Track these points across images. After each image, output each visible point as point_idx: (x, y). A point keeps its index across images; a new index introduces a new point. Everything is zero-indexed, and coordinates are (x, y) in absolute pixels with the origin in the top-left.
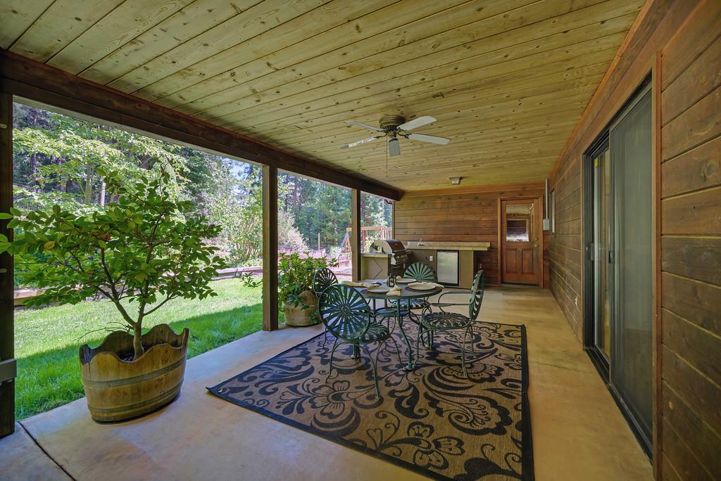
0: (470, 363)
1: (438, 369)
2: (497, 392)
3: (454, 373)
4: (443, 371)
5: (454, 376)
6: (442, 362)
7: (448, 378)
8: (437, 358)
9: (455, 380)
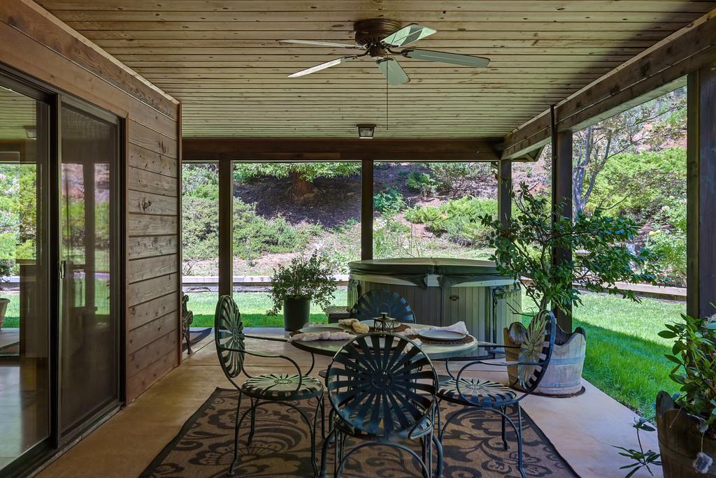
0: (241, 462)
1: (290, 447)
2: (207, 434)
3: (267, 446)
4: (283, 446)
5: (266, 443)
6: (287, 457)
7: (273, 440)
8: (298, 463)
9: (264, 439)
